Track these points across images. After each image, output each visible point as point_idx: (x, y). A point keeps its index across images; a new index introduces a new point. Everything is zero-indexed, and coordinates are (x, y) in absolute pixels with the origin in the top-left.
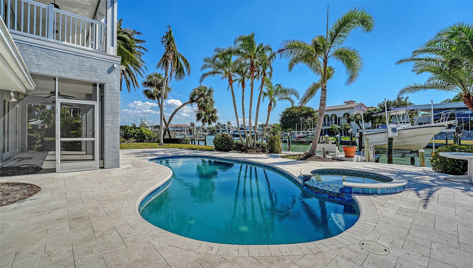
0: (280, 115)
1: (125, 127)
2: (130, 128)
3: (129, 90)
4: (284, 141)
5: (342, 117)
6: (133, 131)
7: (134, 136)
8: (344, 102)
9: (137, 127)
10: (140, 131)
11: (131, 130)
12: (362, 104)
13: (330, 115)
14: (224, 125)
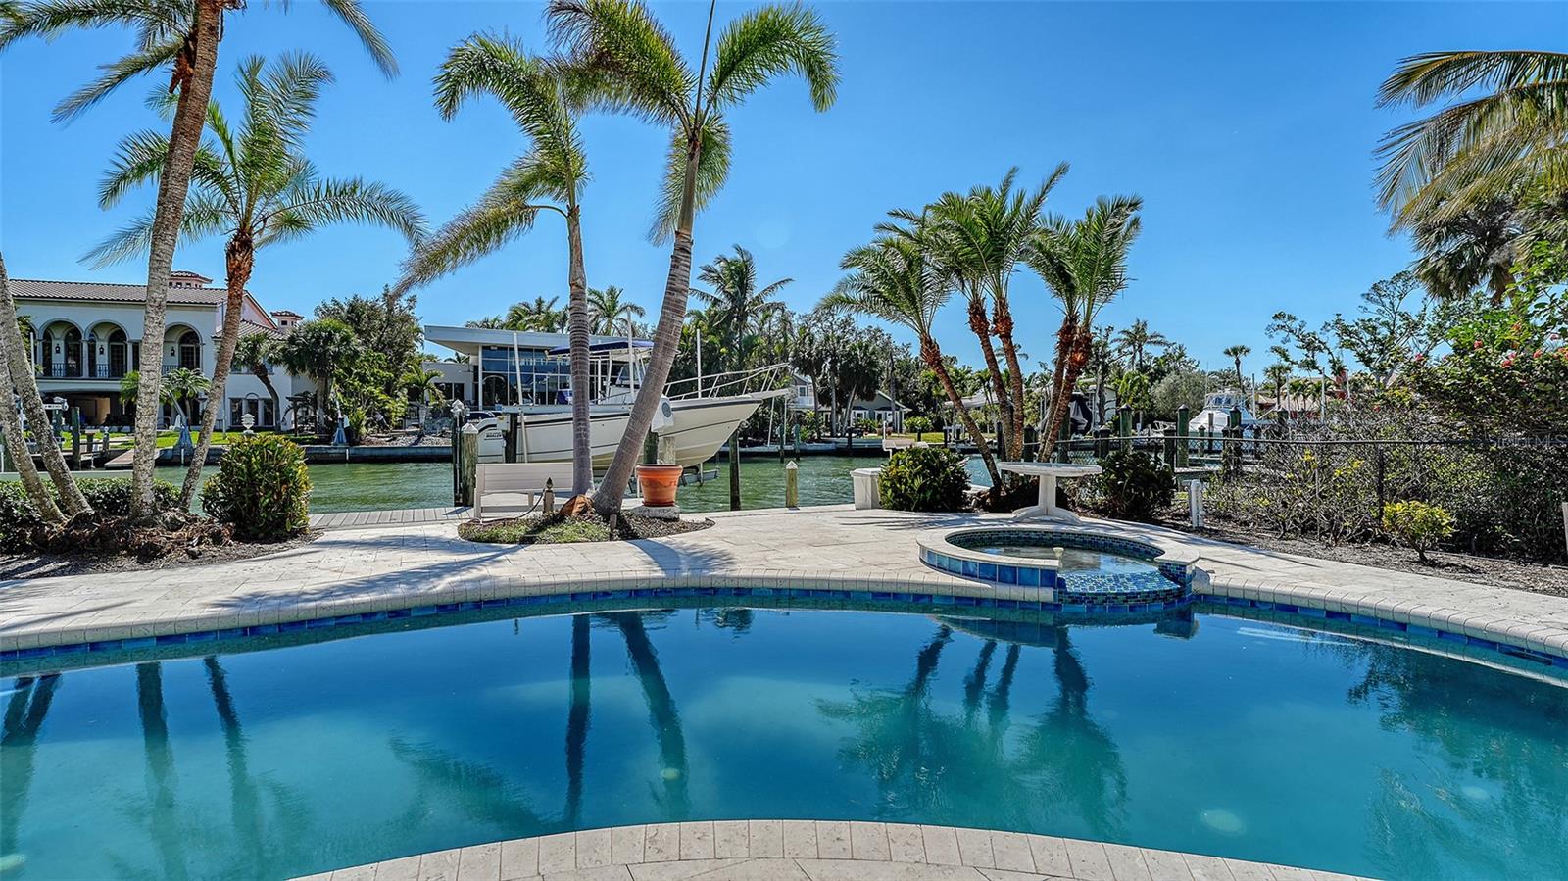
13: (84, 327)
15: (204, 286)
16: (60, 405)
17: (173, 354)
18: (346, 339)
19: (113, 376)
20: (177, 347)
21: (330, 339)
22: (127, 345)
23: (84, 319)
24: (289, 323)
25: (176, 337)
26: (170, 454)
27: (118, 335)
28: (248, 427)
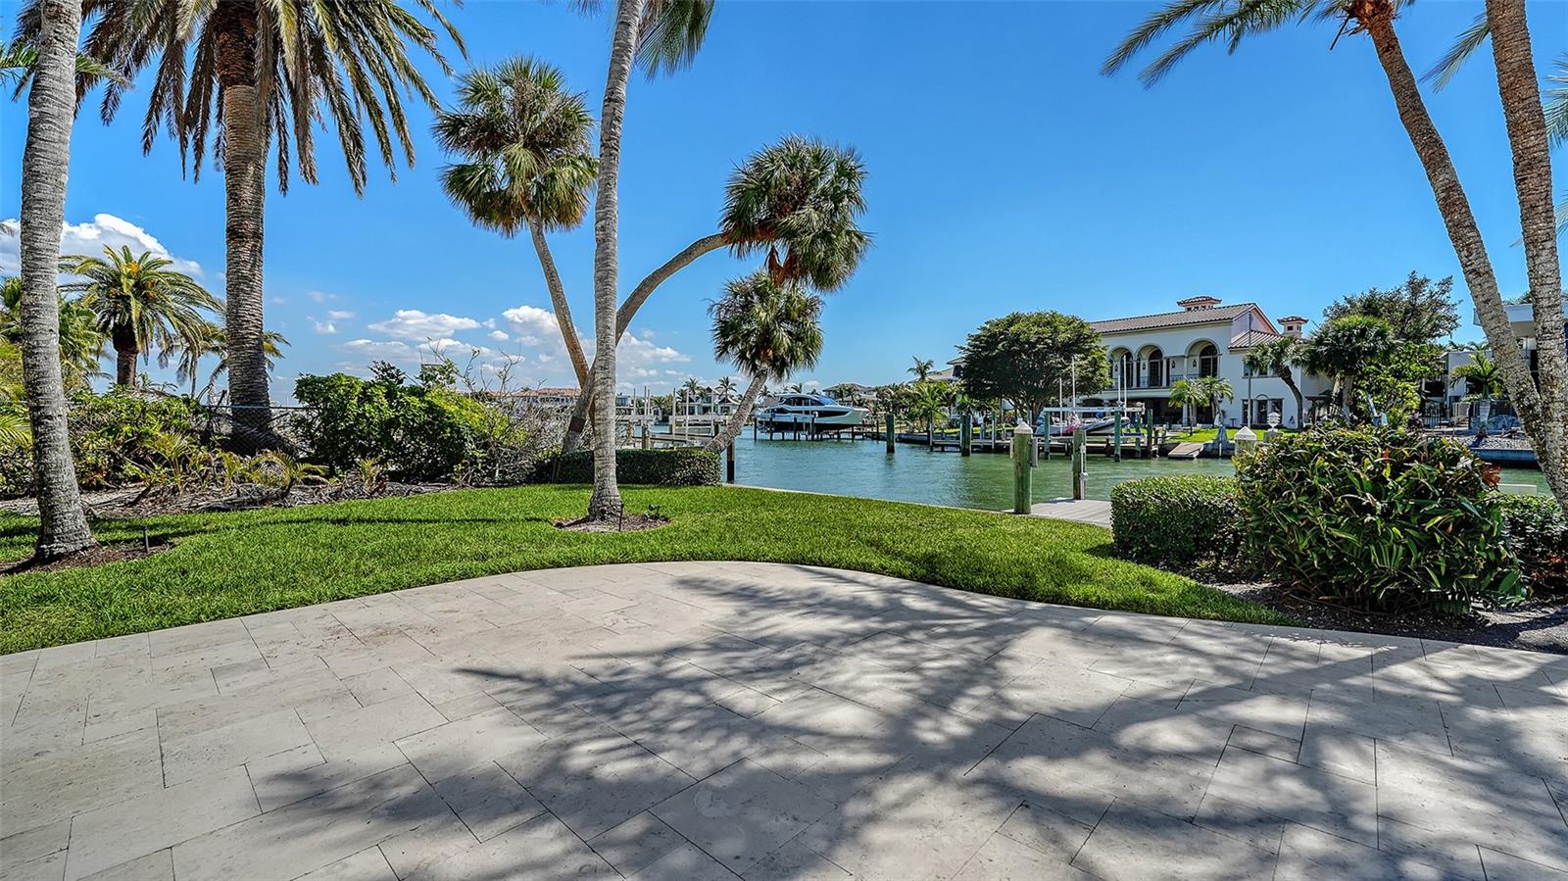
0: (962, 348)
1: (331, 384)
2: (364, 393)
3: (359, 181)
4: (996, 444)
5: (1184, 357)
6: (381, 409)
7: (386, 439)
8: (1179, 303)
9: (406, 384)
10: (426, 411)
11: (370, 400)
12: (1256, 310)
13: (1134, 350)
14: (709, 390)
15: (1215, 306)
16: (1139, 408)
17: (1195, 365)
18: (1382, 334)
19: (1151, 385)
20: (1197, 359)
21: (1363, 334)
22: (1162, 363)
23: (1134, 344)
24: (1295, 328)
25: (1197, 351)
26: (1210, 447)
27: (1156, 354)
28: (1273, 425)
